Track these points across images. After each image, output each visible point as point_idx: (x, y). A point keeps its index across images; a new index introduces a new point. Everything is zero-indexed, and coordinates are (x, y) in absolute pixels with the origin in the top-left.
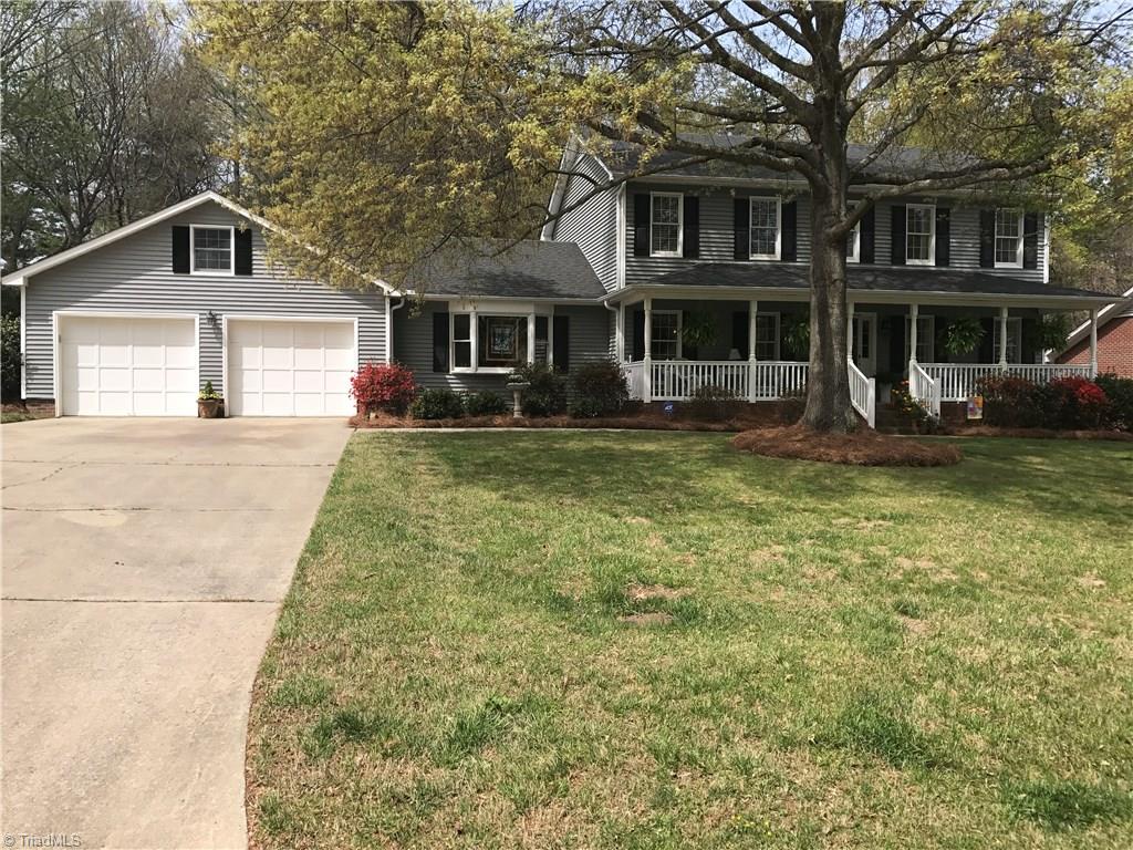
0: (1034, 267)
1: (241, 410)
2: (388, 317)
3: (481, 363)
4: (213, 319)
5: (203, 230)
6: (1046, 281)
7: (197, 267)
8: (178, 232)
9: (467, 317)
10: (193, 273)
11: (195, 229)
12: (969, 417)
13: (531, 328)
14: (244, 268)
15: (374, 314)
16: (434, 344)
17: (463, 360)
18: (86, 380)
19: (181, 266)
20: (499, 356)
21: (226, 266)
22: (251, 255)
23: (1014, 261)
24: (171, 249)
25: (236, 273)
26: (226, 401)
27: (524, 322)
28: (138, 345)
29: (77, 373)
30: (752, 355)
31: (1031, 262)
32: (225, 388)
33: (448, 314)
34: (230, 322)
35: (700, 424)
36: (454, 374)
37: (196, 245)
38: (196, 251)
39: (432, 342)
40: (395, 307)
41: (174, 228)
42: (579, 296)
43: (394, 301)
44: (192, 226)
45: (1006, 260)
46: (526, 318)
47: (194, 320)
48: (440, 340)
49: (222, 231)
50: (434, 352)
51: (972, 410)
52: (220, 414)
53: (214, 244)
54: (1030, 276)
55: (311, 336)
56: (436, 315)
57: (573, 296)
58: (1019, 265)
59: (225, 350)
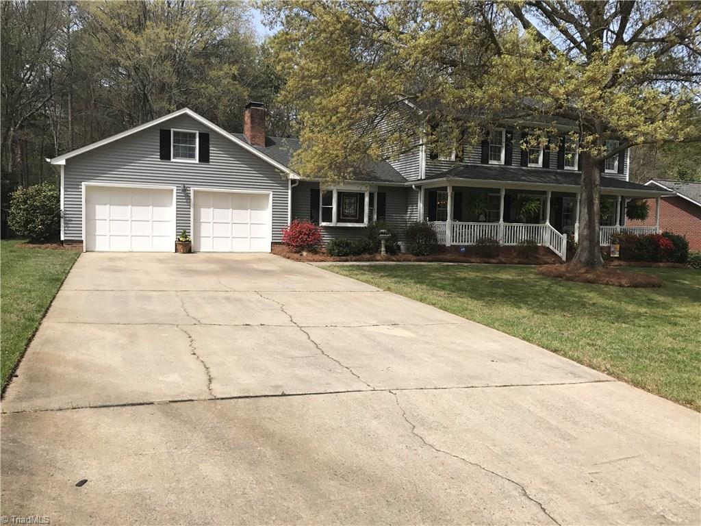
0: (622, 173)
1: (200, 248)
2: (290, 191)
3: (339, 220)
4: (185, 191)
5: (179, 133)
6: (627, 180)
7: (175, 156)
8: (163, 133)
9: (331, 192)
10: (172, 160)
11: (174, 132)
12: (612, 256)
13: (367, 200)
14: (204, 158)
15: (281, 189)
16: (311, 208)
17: (328, 218)
18: (101, 228)
19: (165, 156)
20: (347, 216)
21: (193, 156)
22: (209, 150)
23: (613, 169)
24: (159, 144)
25: (200, 161)
26: (192, 242)
27: (362, 196)
28: (134, 206)
29: (95, 223)
30: (502, 219)
31: (621, 171)
32: (192, 234)
33: (319, 190)
34: (195, 191)
35: (486, 259)
36: (322, 227)
37: (174, 142)
38: (174, 146)
39: (309, 207)
40: (294, 185)
41: (161, 130)
42: (393, 181)
43: (293, 181)
44: (172, 130)
45: (609, 169)
46: (364, 194)
47: (172, 190)
48: (314, 206)
49: (190, 134)
50: (311, 213)
51: (613, 252)
52: (189, 251)
53: (185, 142)
54: (620, 177)
55: (242, 202)
56: (312, 190)
57: (389, 181)
58: (615, 171)
59: (192, 210)
